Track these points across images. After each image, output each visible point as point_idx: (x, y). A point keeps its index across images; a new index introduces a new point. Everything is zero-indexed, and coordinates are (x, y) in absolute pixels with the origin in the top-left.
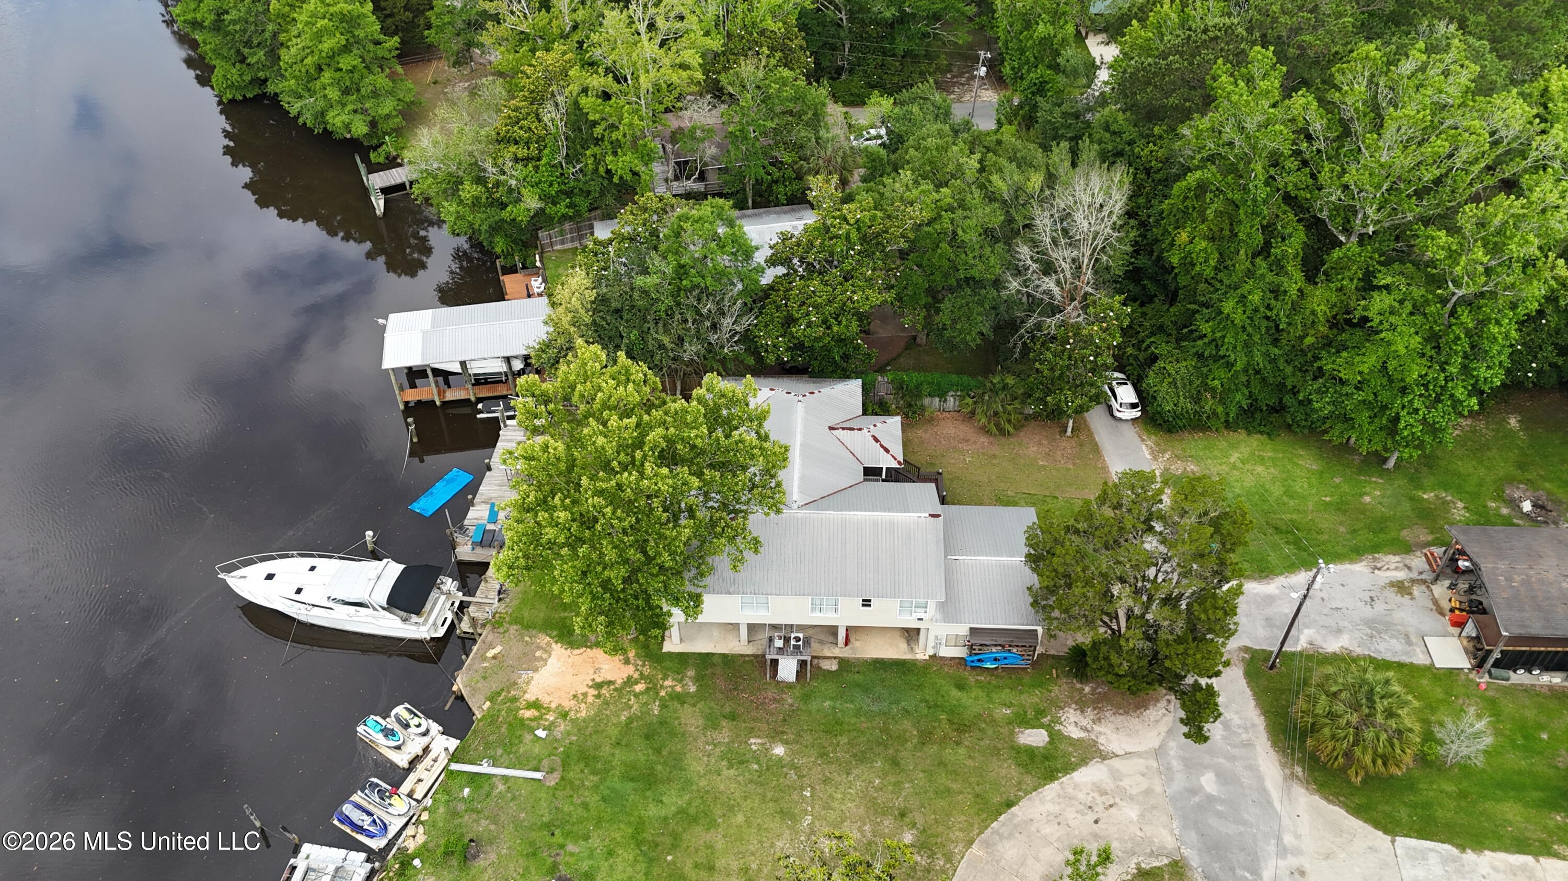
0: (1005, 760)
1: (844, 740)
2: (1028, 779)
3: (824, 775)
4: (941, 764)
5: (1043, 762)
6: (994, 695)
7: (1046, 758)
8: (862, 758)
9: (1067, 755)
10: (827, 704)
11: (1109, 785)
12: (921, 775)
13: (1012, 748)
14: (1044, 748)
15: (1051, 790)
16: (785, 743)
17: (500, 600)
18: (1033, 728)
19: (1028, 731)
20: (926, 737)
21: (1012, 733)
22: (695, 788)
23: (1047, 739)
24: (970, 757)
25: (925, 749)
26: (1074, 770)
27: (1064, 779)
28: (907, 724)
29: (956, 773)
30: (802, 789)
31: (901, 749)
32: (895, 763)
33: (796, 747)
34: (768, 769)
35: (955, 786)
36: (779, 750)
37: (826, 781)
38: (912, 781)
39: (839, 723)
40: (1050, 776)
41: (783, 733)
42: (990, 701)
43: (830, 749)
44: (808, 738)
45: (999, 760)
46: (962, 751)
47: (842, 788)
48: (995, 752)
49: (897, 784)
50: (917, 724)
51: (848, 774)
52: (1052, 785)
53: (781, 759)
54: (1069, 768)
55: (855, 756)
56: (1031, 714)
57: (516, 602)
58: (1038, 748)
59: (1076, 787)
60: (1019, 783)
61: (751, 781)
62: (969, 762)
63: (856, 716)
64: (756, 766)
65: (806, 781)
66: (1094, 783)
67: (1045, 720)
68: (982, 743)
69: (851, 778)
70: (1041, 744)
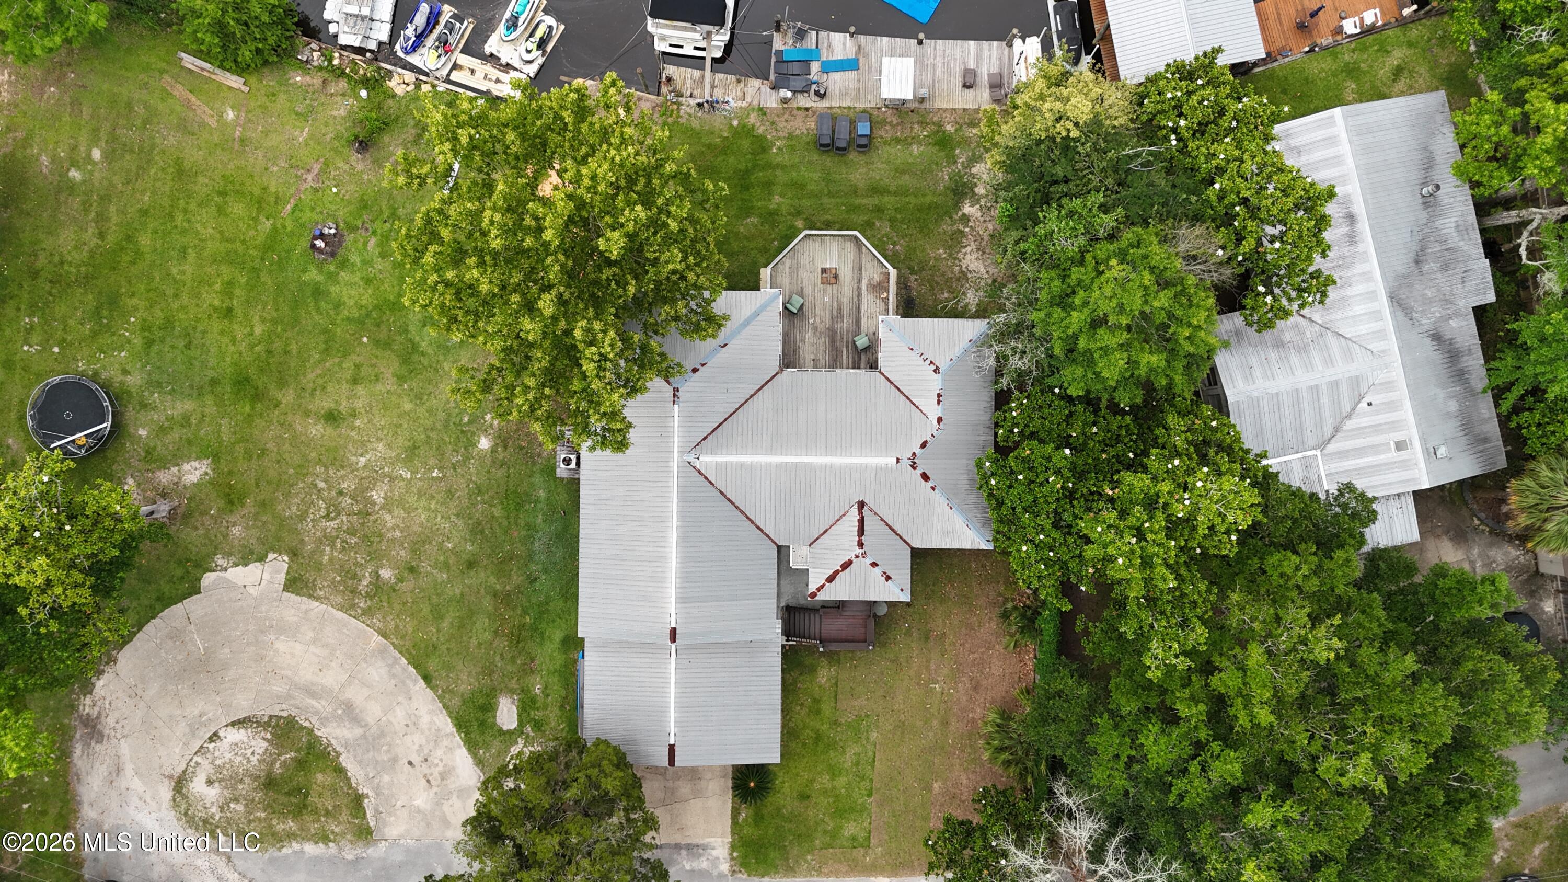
0: (478, 680)
1: (497, 511)
2: (456, 702)
3: (456, 490)
4: (471, 614)
5: (477, 720)
6: (555, 679)
7: (482, 724)
8: (476, 530)
9: (487, 746)
10: (542, 494)
11: (452, 784)
12: (458, 592)
13: (494, 689)
14: (495, 724)
15: (446, 724)
16: (494, 450)
17: (700, 105)
18: (519, 715)
19: (515, 708)
20: (504, 599)
21: (512, 692)
22: (441, 358)
23: (505, 728)
24: (480, 644)
25: (488, 597)
26: (469, 750)
27: (458, 738)
28: (517, 579)
29: (462, 627)
30: (441, 469)
31: (489, 572)
32: (471, 565)
33: (488, 461)
34: (463, 432)
35: (445, 624)
36: (484, 443)
37: (450, 493)
38: (449, 582)
39: (519, 506)
40: (461, 724)
41: (505, 447)
42: (549, 673)
43: (486, 497)
44: (500, 473)
45: (478, 674)
46: (487, 636)
47: (442, 509)
48: (488, 671)
49: (446, 566)
50: (519, 590)
51: (458, 515)
52: (451, 725)
53: (475, 445)
54: (471, 745)
55: (479, 524)
56: (537, 715)
57: (695, 124)
58: (495, 717)
59: (450, 750)
60: (451, 691)
61: (449, 415)
62: (474, 642)
63: (527, 524)
64: (466, 419)
65: (450, 472)
66: (454, 768)
67: (528, 729)
68: (497, 658)
69: (453, 518)
70: (499, 721)
